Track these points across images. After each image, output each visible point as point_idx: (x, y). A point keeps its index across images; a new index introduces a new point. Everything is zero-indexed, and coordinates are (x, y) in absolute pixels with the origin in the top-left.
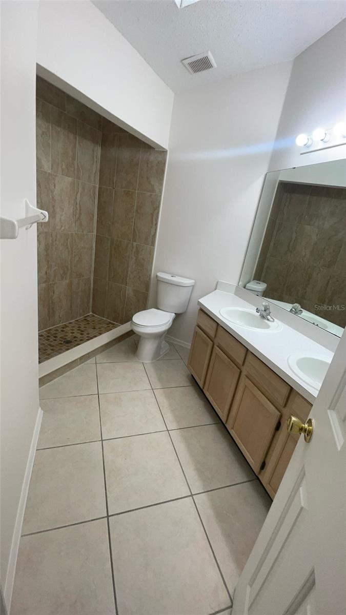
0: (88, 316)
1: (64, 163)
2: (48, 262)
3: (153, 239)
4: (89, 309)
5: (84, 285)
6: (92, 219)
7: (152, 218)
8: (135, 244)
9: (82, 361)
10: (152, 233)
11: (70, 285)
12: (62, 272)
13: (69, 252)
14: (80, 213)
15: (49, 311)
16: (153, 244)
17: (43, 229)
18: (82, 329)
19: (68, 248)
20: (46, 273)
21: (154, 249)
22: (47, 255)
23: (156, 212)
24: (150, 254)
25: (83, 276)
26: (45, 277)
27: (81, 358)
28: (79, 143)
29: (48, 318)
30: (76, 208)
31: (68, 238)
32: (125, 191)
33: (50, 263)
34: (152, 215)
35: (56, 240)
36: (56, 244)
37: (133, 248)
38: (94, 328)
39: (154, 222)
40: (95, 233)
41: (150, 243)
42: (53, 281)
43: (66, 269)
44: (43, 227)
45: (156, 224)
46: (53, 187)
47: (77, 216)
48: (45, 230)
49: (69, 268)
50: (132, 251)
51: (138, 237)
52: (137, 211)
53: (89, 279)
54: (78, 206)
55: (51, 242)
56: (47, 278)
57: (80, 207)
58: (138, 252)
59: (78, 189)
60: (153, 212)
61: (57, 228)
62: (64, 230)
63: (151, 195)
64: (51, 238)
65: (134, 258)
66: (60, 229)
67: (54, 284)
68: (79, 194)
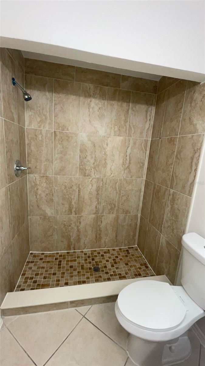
0: (133, 248)
1: (116, 127)
2: (98, 199)
3: (190, 187)
4: (135, 241)
5: (130, 220)
6: (142, 167)
7: (192, 163)
8: (172, 191)
9: (73, 305)
10: (190, 181)
11: (117, 218)
12: (109, 207)
13: (117, 193)
14: (130, 163)
15: (96, 236)
16: (190, 193)
17: (95, 176)
18: (117, 260)
19: (116, 190)
20: (96, 207)
21: (190, 200)
22: (98, 194)
23: (197, 155)
24: (186, 206)
25: (130, 213)
26: (95, 210)
27: (72, 302)
28: (132, 108)
29: (95, 241)
30: (126, 159)
31: (117, 182)
32: (168, 138)
33: (100, 200)
34: (192, 159)
35: (106, 184)
36: (105, 187)
37: (169, 195)
38: (127, 264)
39: (194, 168)
40: (145, 178)
41: (187, 192)
42: (102, 213)
43: (113, 206)
44: (95, 174)
45: (196, 170)
46: (106, 146)
47: (126, 166)
48: (97, 176)
49: (117, 205)
50: (168, 198)
51: (175, 184)
52: (177, 156)
53: (136, 216)
54: (128, 157)
55: (101, 185)
56: (96, 211)
57: (130, 158)
58: (173, 200)
59: (129, 144)
60: (193, 156)
61: (107, 175)
62: (113, 176)
63: (193, 136)
64: (102, 183)
65: (170, 206)
66: (110, 176)
67: (102, 216)
68: (129, 148)
